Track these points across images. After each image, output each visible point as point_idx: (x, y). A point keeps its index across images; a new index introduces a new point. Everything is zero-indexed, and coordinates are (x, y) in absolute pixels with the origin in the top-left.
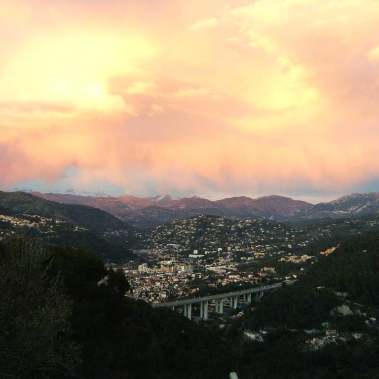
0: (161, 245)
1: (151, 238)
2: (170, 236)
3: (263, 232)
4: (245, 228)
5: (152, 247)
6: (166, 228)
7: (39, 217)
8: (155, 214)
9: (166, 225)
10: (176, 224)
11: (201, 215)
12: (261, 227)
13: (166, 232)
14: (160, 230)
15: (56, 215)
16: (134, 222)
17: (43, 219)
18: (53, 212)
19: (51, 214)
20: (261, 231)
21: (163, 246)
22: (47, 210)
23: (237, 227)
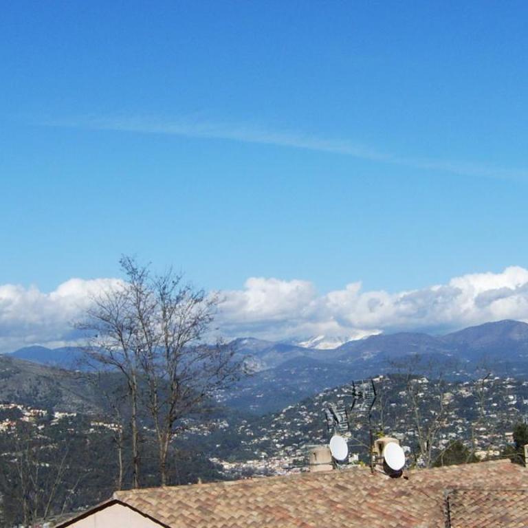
0: (289, 449)
1: (269, 435)
2: (310, 427)
3: (514, 402)
4: (475, 396)
5: (271, 454)
6: (302, 410)
7: (19, 407)
8: (303, 377)
9: (304, 403)
10: (324, 399)
11: (378, 377)
12: (512, 392)
13: (302, 418)
14: (290, 415)
15: (64, 399)
16: (252, 399)
17: (29, 411)
18: (59, 394)
19: (54, 399)
20: (510, 400)
21: (294, 451)
22: (44, 390)
23: (457, 397)
